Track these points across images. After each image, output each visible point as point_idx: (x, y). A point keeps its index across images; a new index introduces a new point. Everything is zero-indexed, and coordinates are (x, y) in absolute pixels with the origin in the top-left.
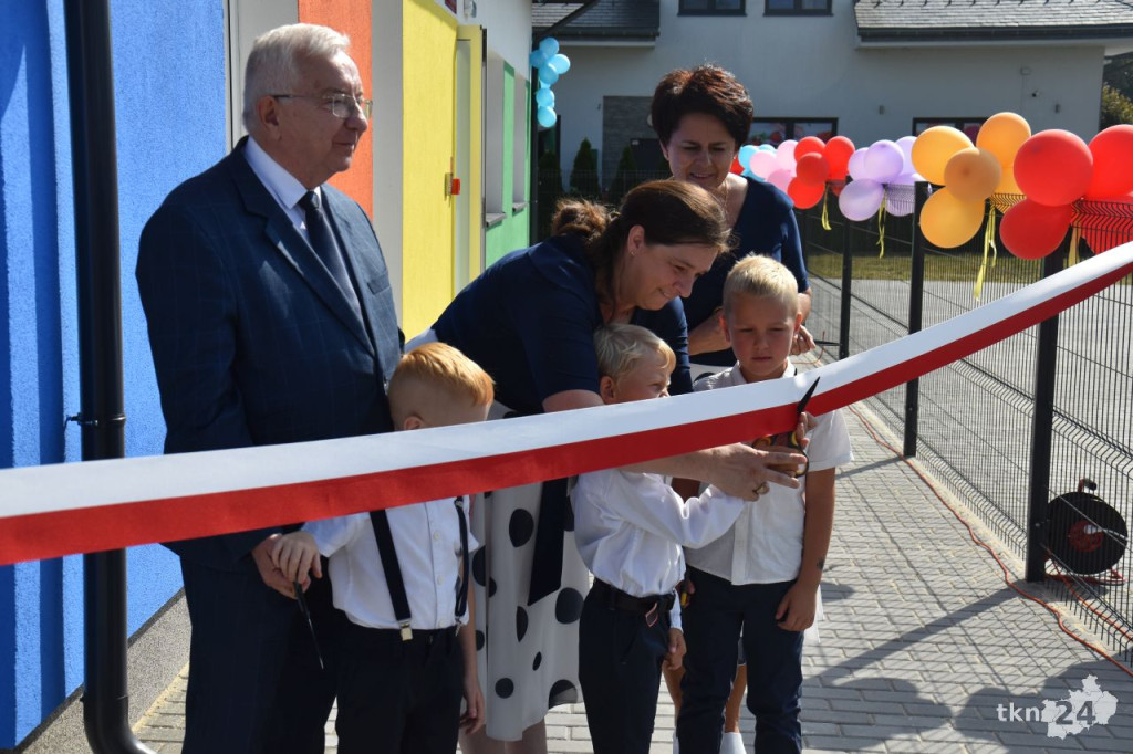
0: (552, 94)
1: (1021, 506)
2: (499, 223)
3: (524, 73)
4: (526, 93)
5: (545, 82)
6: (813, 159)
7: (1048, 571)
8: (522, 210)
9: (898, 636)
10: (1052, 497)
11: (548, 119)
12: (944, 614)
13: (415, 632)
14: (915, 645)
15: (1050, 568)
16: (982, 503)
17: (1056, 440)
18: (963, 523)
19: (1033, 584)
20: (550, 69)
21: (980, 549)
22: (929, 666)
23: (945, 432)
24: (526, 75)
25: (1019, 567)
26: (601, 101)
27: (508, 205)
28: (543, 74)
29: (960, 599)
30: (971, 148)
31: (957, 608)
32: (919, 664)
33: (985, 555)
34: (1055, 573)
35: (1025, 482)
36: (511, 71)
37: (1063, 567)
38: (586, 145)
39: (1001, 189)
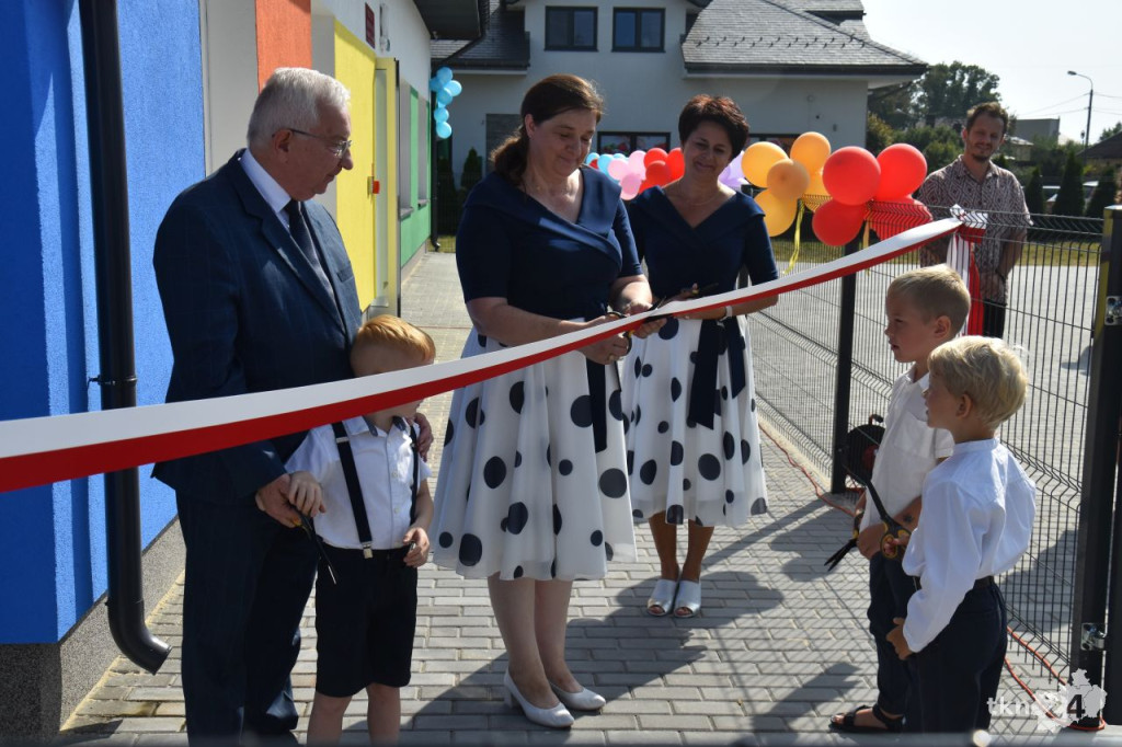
0: (447, 112)
1: (827, 436)
2: (408, 216)
3: (425, 95)
4: (427, 111)
5: (443, 103)
6: (659, 166)
7: (848, 485)
8: (425, 205)
9: (739, 539)
10: (851, 428)
11: (445, 131)
12: (773, 521)
13: (374, 552)
14: (753, 546)
15: (849, 483)
16: (796, 433)
17: (853, 384)
18: (782, 450)
19: (836, 495)
20: (446, 93)
21: (796, 470)
22: (764, 561)
23: (766, 380)
24: (426, 96)
25: (826, 483)
26: (484, 118)
27: (414, 202)
28: (440, 96)
29: (784, 509)
30: (786, 160)
31: (782, 515)
32: (756, 559)
33: (801, 474)
34: (853, 486)
35: (831, 417)
36: (415, 93)
37: (859, 482)
38: (473, 153)
39: (809, 191)
